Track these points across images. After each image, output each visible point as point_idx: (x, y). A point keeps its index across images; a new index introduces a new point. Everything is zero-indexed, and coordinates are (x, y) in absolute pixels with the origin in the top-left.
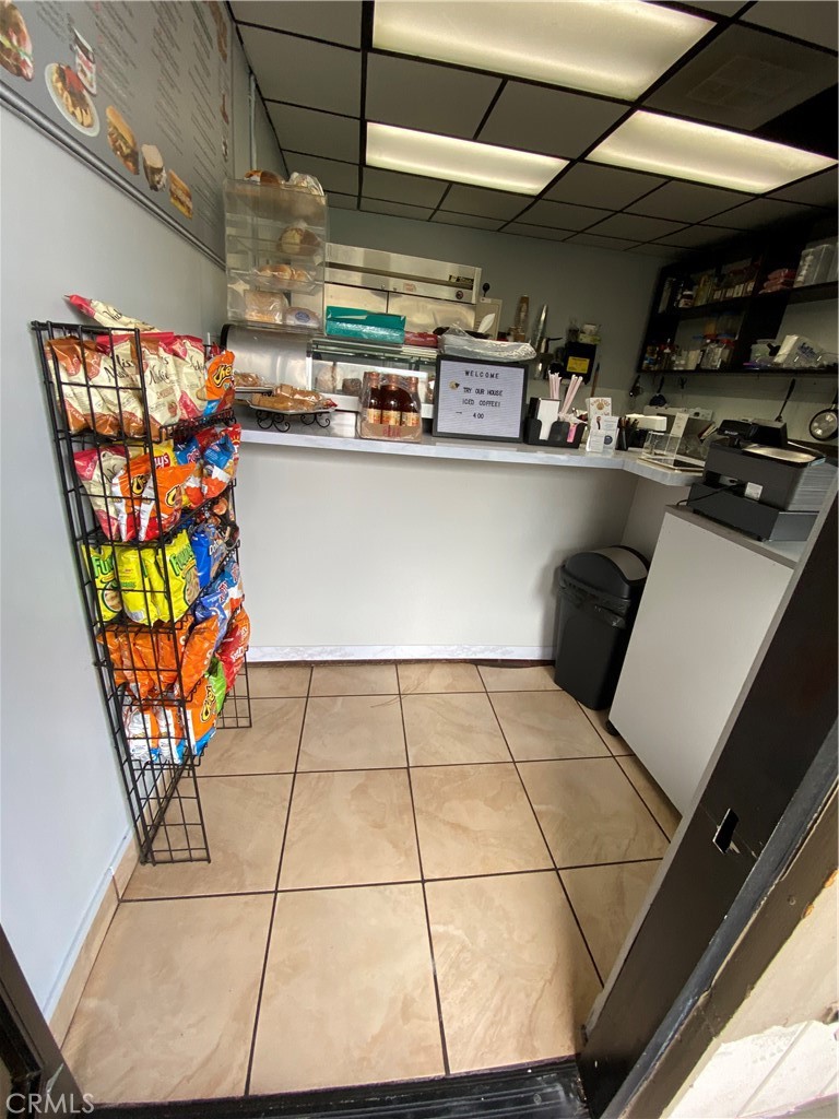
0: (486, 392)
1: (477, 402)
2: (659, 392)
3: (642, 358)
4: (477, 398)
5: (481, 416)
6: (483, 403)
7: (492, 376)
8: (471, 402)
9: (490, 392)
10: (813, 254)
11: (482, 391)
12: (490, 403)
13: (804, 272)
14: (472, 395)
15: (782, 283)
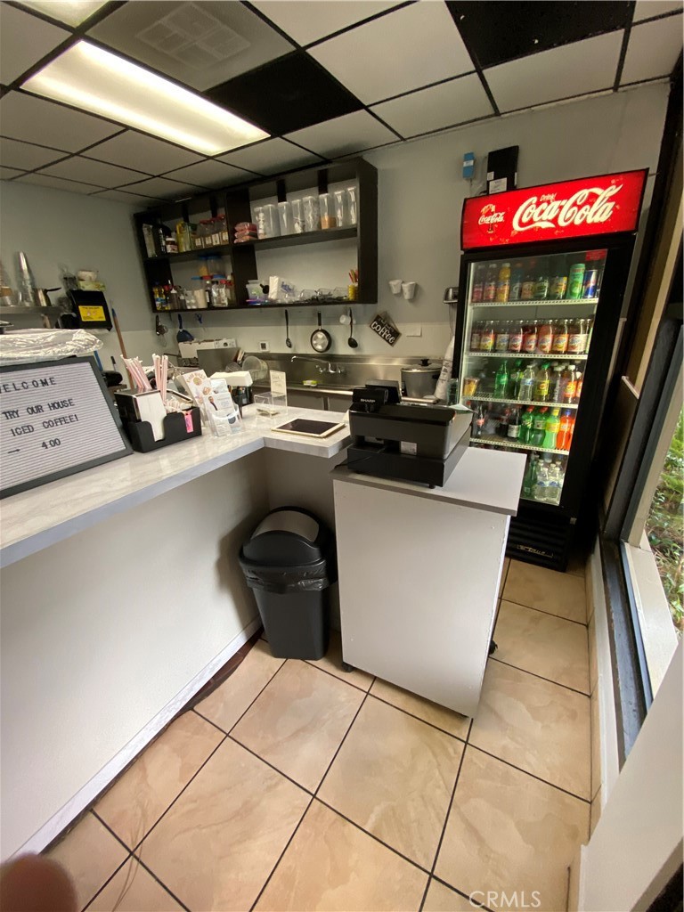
0: (46, 408)
1: (38, 425)
2: (181, 328)
3: (153, 301)
4: (36, 420)
5: (55, 443)
6: (48, 424)
7: (44, 383)
8: (29, 429)
9: (53, 406)
10: (263, 211)
11: (39, 409)
12: (62, 420)
13: (261, 226)
14: (25, 419)
15: (249, 235)
